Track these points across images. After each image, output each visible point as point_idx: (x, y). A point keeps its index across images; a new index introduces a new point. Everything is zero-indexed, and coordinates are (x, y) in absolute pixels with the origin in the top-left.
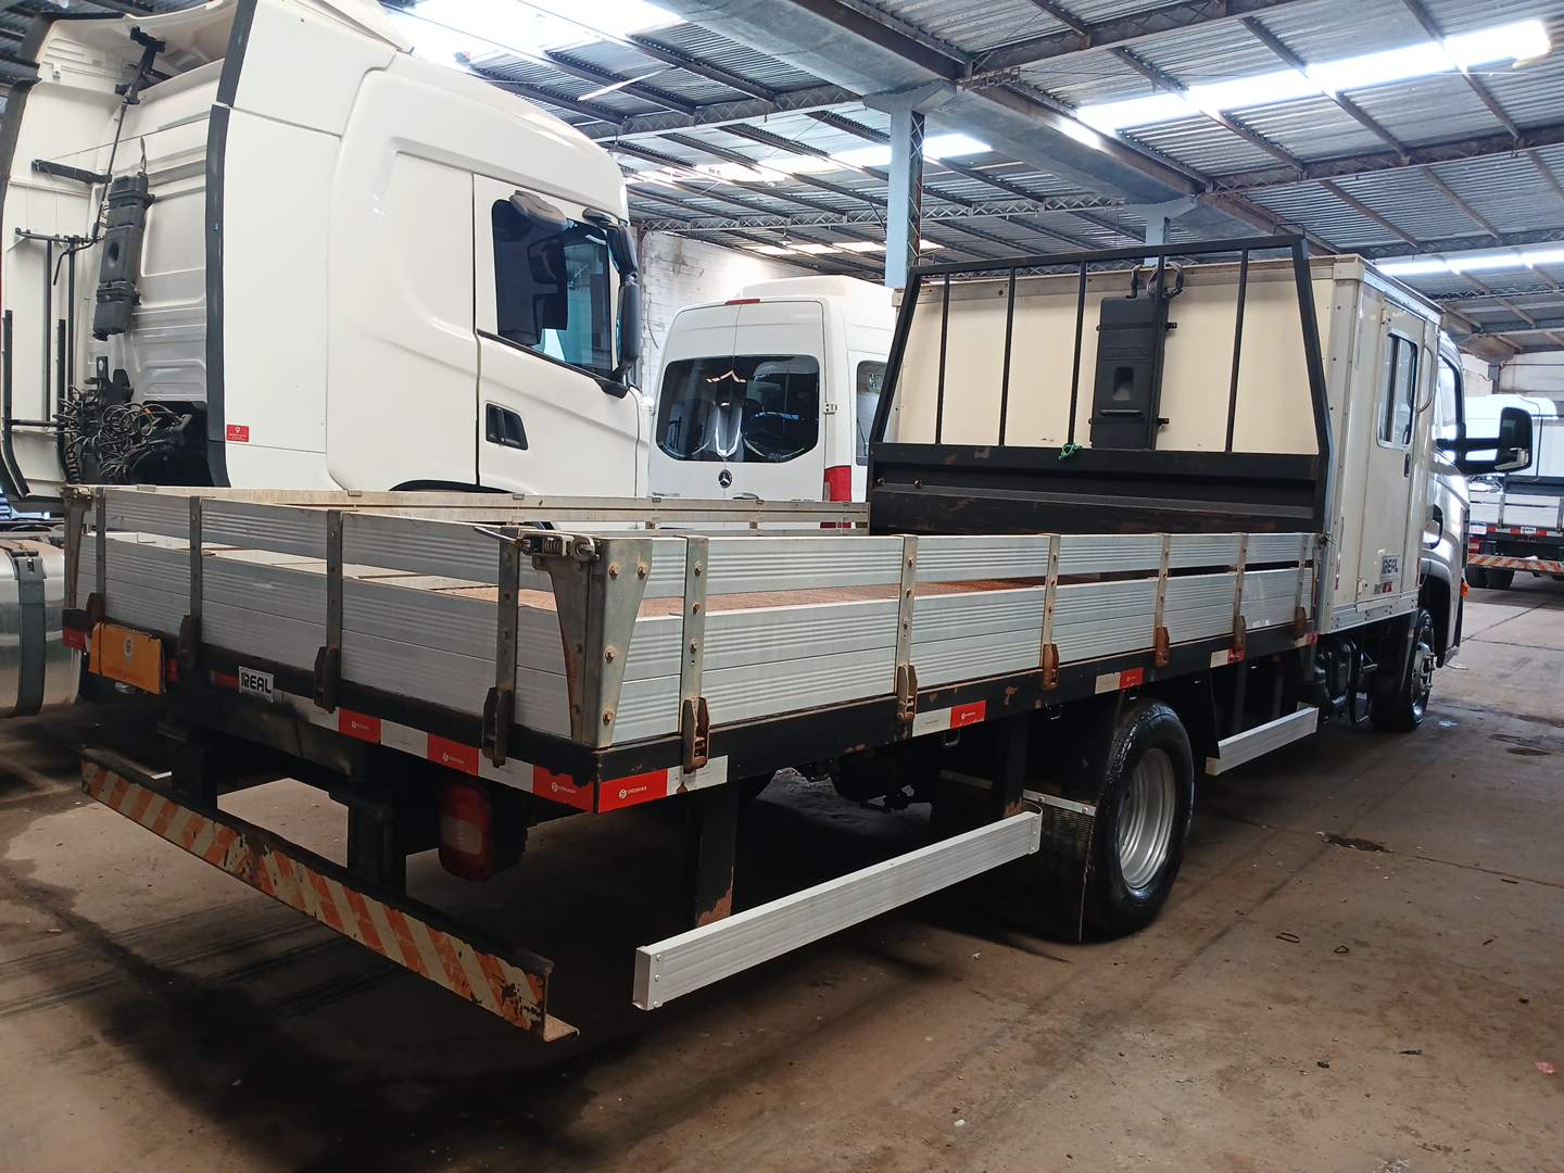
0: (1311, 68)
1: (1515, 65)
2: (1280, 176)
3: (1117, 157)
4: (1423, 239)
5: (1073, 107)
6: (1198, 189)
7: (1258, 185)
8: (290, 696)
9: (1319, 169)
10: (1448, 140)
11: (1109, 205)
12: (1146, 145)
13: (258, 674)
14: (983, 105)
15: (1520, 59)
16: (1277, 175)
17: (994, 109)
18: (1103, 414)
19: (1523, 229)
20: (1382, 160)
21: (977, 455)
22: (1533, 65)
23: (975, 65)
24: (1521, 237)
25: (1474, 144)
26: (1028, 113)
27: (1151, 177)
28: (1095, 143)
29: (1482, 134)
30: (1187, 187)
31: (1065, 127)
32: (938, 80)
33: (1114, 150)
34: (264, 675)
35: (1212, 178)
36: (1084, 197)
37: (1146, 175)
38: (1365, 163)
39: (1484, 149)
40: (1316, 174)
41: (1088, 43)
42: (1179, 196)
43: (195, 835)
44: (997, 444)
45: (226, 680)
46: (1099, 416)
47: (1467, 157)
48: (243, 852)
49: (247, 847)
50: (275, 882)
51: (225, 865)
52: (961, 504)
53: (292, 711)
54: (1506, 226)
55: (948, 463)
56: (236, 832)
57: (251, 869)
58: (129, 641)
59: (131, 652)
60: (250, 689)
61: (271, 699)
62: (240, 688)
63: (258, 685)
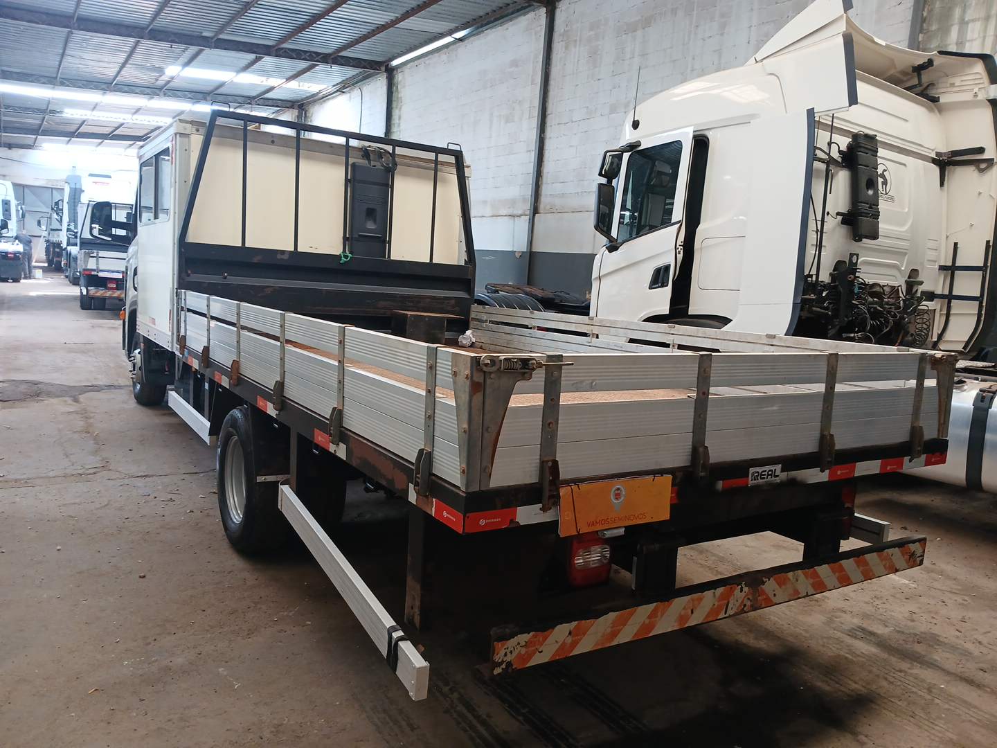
8: (794, 474)
13: (767, 468)
18: (360, 236)
21: (279, 256)
25: (44, 17)
34: (772, 467)
43: (692, 612)
44: (293, 250)
45: (736, 482)
46: (357, 236)
47: (38, 24)
48: (743, 594)
49: (746, 589)
50: (775, 595)
51: (725, 613)
52: (268, 291)
53: (792, 482)
54: (10, 66)
55: (255, 261)
56: (736, 584)
57: (751, 601)
58: (618, 489)
59: (622, 498)
60: (760, 481)
61: (778, 480)
62: (751, 482)
63: (768, 475)
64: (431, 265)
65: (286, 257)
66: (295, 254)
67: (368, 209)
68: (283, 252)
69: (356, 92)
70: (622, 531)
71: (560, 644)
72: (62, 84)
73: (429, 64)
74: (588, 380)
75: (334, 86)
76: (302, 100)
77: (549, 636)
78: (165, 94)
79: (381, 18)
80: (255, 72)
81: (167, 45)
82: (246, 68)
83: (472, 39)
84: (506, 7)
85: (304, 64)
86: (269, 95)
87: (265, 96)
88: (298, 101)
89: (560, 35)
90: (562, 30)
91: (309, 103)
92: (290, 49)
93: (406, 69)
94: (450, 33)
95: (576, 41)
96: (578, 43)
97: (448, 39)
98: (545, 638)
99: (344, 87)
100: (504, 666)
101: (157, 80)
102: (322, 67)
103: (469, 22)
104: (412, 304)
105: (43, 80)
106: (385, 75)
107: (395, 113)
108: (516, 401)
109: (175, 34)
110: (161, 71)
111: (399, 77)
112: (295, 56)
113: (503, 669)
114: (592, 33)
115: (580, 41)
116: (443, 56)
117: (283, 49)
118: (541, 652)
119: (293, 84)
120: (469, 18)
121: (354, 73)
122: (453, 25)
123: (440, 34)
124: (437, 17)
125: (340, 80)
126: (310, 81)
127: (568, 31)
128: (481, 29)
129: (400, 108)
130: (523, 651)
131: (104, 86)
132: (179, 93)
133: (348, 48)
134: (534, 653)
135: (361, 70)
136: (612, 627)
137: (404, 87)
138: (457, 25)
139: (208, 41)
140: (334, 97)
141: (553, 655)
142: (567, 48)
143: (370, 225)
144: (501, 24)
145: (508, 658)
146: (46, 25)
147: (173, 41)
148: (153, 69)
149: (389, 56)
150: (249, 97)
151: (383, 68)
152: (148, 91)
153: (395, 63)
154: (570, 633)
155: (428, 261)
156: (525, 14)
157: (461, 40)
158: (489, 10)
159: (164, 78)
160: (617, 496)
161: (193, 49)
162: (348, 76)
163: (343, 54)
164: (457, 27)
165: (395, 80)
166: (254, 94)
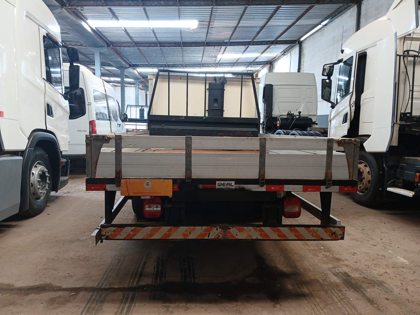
0: (150, 21)
1: (190, 29)
2: (129, 45)
3: (94, 34)
4: (151, 64)
5: (87, 19)
6: (108, 46)
7: (124, 47)
8: (243, 186)
9: (138, 45)
10: (168, 42)
11: (83, 46)
12: (100, 32)
13: (227, 182)
14: (67, 15)
15: (191, 28)
16: (128, 45)
17: (69, 17)
19: (172, 64)
20: (153, 45)
22: (194, 30)
23: (69, 4)
24: (171, 66)
25: (173, 44)
26: (77, 19)
27: (99, 41)
28: (89, 30)
29: (175, 42)
30: (106, 45)
31: (84, 24)
32: (58, 6)
33: (93, 32)
34: (230, 182)
35: (112, 43)
36: (75, 43)
37: (98, 40)
38: (149, 45)
39: (175, 46)
40: (138, 46)
41: (105, 5)
42: (104, 46)
43: (190, 233)
44: (186, 116)
45: (209, 186)
46: (211, 109)
47: (171, 47)
48: (218, 231)
49: (220, 230)
50: (237, 235)
51: (208, 237)
52: (177, 130)
53: (243, 189)
54: (169, 63)
55: (173, 120)
56: (214, 227)
57: (223, 235)
58: (148, 183)
59: (150, 186)
60: (222, 187)
61: (234, 187)
62: (217, 187)
63: (227, 185)
64: (240, 119)
65: (183, 118)
66: (187, 117)
67: (215, 99)
68: (182, 117)
69: (289, 54)
70: (148, 197)
71: (127, 234)
72: (186, 66)
73: (314, 37)
74: (134, 144)
75: (281, 53)
76: (271, 60)
77: (123, 230)
78: (220, 66)
79: (289, 22)
80: (249, 52)
81: (213, 47)
82: (244, 52)
83: (329, 24)
84: (340, 8)
85: (266, 46)
86: (257, 61)
87: (255, 61)
88: (269, 61)
89: (363, 15)
90: (364, 13)
91: (273, 61)
92: (258, 41)
93: (306, 42)
94: (320, 24)
95: (370, 17)
96: (371, 17)
97: (320, 27)
98: (121, 231)
99: (285, 52)
100: (106, 236)
101: (216, 61)
102: (272, 46)
103: (327, 17)
104: (232, 134)
105: (180, 66)
106: (298, 45)
107: (302, 60)
108: (103, 150)
109: (215, 43)
110: (216, 57)
111: (304, 45)
112: (260, 44)
113: (105, 237)
114: (376, 12)
115: (372, 17)
116: (319, 33)
117: (255, 41)
118: (120, 235)
119: (264, 55)
120: (326, 16)
121: (287, 47)
122: (320, 20)
123: (316, 24)
124: (310, 18)
125: (283, 50)
126: (270, 52)
127: (366, 13)
128: (332, 19)
129: (304, 58)
130: (113, 233)
131: (199, 65)
132: (225, 65)
133: (280, 37)
134: (118, 235)
135: (289, 45)
136: (151, 232)
137: (305, 49)
138: (322, 19)
139: (227, 43)
140: (282, 57)
141: (125, 237)
142: (366, 20)
143: (216, 105)
144: (340, 16)
145: (107, 234)
146: (174, 47)
147: (215, 46)
148: (212, 57)
149: (298, 37)
150: (250, 62)
151: (297, 43)
152: (214, 65)
153: (302, 39)
154: (132, 231)
155: (239, 117)
156: (349, 9)
157: (325, 25)
158: (333, 11)
159: (218, 59)
160: (147, 185)
161: (223, 48)
162: (285, 48)
163: (279, 39)
164: (322, 20)
165: (302, 47)
166: (252, 61)
